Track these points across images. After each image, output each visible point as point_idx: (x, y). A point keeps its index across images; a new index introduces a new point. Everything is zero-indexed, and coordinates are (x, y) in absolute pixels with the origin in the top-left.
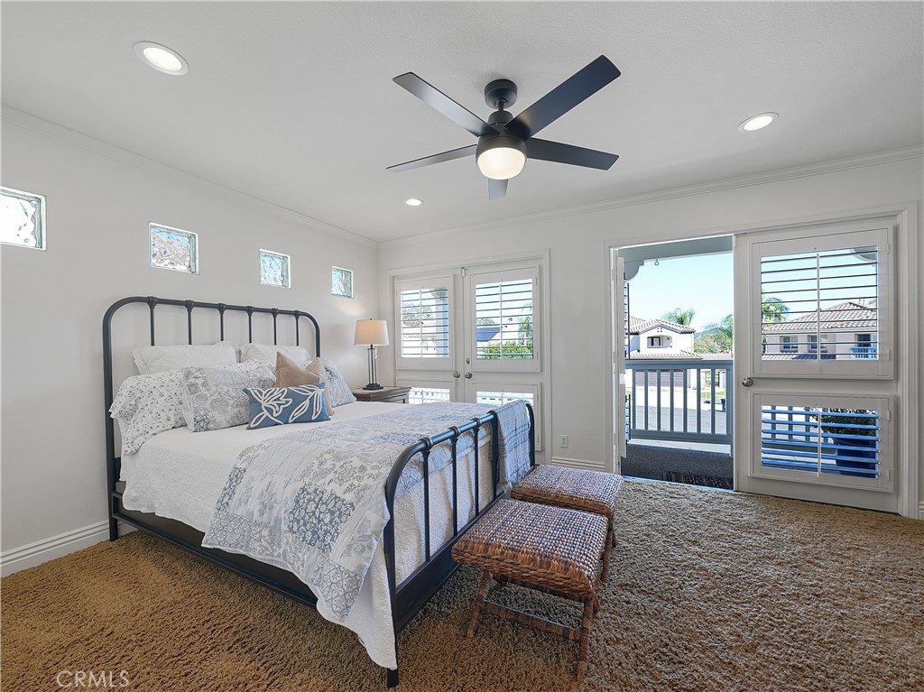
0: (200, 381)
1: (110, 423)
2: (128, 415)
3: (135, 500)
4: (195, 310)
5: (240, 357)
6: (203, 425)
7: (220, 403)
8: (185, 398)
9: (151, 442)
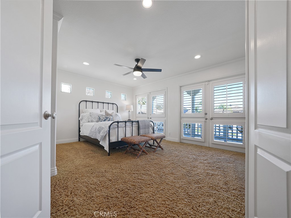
0: (92, 114)
1: (79, 120)
2: (82, 120)
3: (82, 133)
4: (93, 103)
5: (101, 111)
6: (92, 121)
7: (95, 118)
8: (90, 117)
9: (84, 124)
